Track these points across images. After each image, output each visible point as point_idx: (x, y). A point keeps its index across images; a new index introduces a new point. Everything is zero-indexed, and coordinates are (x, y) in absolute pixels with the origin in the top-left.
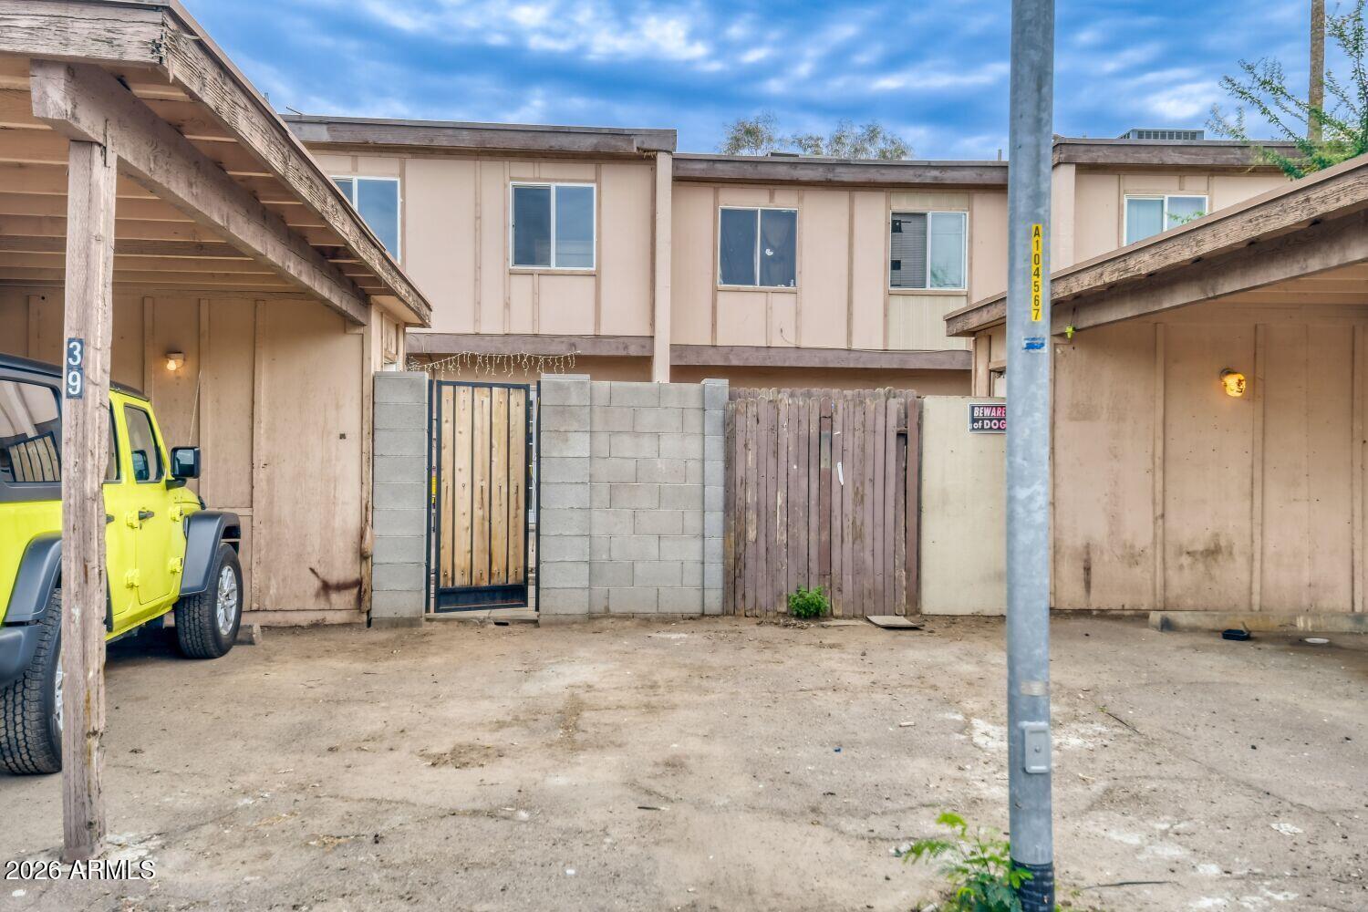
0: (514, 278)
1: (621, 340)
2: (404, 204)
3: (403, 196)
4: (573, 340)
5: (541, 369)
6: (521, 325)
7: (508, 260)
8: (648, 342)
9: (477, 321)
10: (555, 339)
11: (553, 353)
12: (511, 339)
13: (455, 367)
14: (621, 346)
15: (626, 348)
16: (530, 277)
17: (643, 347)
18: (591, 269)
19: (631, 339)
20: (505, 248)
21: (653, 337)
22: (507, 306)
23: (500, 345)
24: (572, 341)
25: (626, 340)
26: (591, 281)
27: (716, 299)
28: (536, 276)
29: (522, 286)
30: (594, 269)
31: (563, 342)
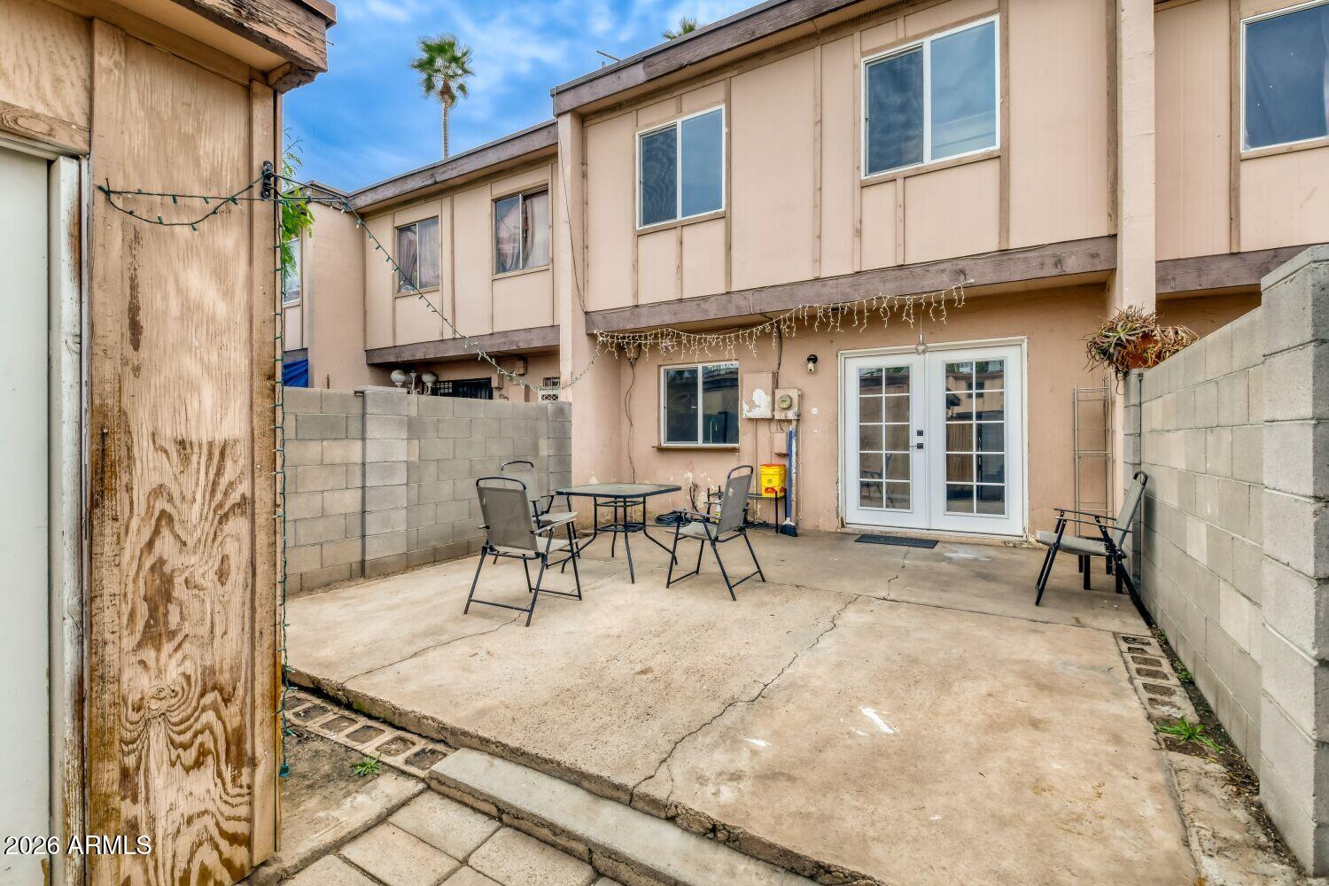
0: (868, 193)
1: (1048, 252)
2: (729, 135)
3: (729, 125)
4: (961, 264)
5: (908, 315)
6: (880, 255)
7: (858, 168)
8: (1103, 248)
9: (818, 261)
10: (933, 269)
11: (927, 289)
12: (863, 279)
13: (789, 327)
14: (1050, 262)
15: (1058, 262)
16: (892, 184)
17: (1094, 256)
18: (991, 148)
19: (1068, 248)
20: (856, 151)
21: (1115, 236)
22: (859, 233)
23: (848, 290)
24: (958, 267)
25: (1058, 250)
26: (992, 169)
27: (1238, 175)
28: (900, 182)
29: (881, 200)
30: (997, 146)
31: (943, 271)
